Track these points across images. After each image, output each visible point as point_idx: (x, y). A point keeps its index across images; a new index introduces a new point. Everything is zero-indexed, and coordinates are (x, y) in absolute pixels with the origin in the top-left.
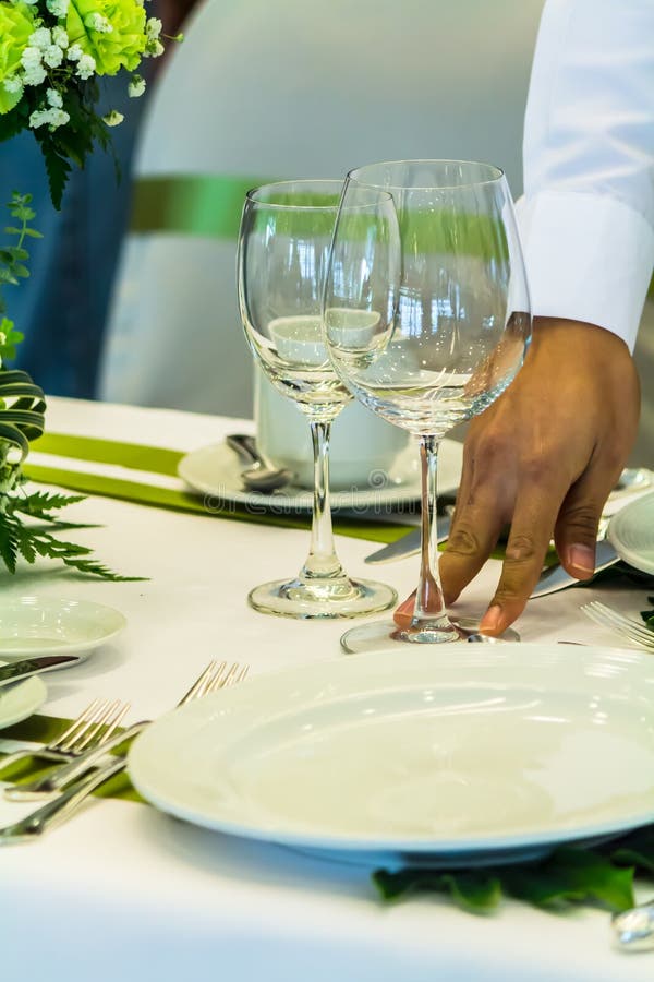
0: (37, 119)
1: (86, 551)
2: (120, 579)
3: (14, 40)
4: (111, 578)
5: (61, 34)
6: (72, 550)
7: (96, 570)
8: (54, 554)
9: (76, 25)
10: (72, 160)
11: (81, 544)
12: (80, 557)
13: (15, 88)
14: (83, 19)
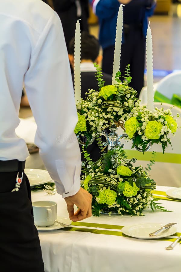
0: (162, 140)
1: (163, 207)
2: (170, 211)
3: (160, 128)
4: (168, 211)
5: (166, 127)
6: (161, 207)
7: (165, 210)
8: (159, 208)
9: (168, 125)
10: (165, 146)
11: (162, 206)
12: (163, 209)
13: (160, 135)
14: (168, 124)
